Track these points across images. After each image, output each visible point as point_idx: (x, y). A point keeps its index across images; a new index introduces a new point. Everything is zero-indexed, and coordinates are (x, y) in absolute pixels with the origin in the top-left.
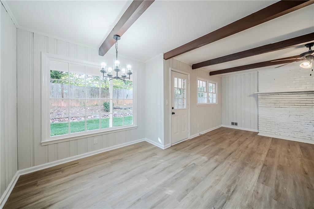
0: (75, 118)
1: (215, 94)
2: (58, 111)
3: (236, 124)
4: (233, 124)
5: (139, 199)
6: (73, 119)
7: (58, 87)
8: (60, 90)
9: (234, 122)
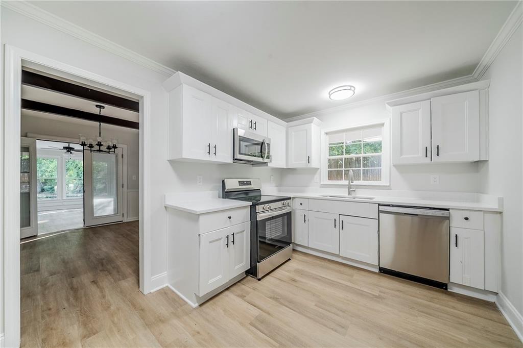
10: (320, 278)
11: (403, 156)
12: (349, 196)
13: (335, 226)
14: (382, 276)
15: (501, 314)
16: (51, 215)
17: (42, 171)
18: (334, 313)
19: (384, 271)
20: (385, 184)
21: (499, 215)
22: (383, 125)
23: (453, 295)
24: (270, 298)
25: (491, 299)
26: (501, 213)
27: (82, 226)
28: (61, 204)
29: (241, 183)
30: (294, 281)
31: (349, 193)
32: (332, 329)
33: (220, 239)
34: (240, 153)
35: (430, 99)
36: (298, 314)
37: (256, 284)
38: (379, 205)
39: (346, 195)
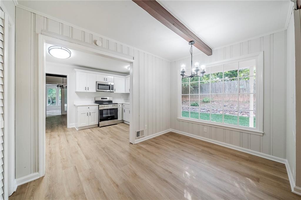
0: (244, 113)
2: (232, 105)
5: (171, 173)
6: (242, 113)
7: (235, 84)
8: (237, 86)
16: (53, 112)
17: (52, 94)
27: (61, 114)
28: (57, 108)
29: (102, 99)
33: (85, 113)
34: (98, 89)
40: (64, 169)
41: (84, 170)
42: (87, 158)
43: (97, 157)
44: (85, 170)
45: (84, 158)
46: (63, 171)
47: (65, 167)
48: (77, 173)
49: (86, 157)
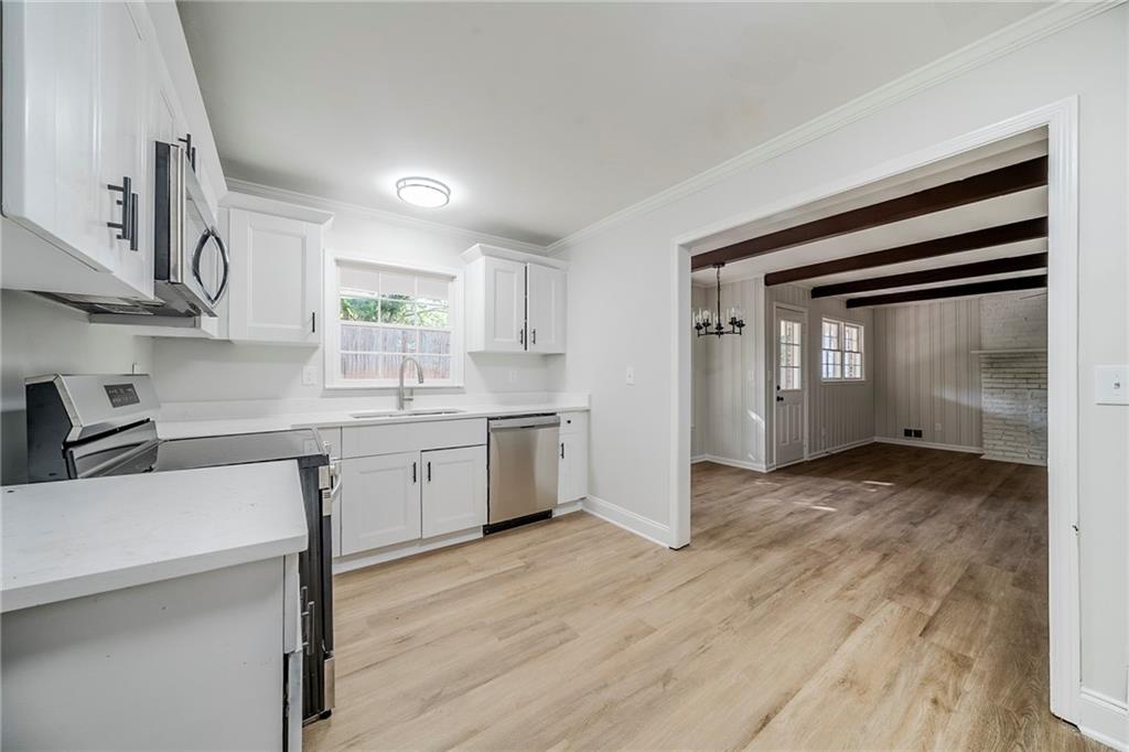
1: (858, 355)
3: (918, 434)
4: (908, 433)
9: (913, 428)
10: (437, 598)
11: (497, 340)
12: (402, 412)
13: (415, 477)
14: (493, 538)
15: (595, 517)
18: (532, 625)
19: (491, 530)
20: (456, 385)
21: (585, 414)
22: (453, 278)
23: (559, 519)
24: (422, 711)
25: (578, 507)
26: (588, 411)
29: (114, 395)
30: (404, 640)
31: (401, 407)
32: (561, 643)
35: (526, 263)
36: (507, 676)
37: (332, 731)
38: (489, 419)
39: (393, 409)
40: (965, 657)
41: (909, 609)
42: (855, 623)
43: (826, 601)
44: (904, 607)
45: (863, 630)
46: (971, 654)
47: (956, 660)
48: (933, 618)
49: (854, 629)
